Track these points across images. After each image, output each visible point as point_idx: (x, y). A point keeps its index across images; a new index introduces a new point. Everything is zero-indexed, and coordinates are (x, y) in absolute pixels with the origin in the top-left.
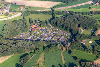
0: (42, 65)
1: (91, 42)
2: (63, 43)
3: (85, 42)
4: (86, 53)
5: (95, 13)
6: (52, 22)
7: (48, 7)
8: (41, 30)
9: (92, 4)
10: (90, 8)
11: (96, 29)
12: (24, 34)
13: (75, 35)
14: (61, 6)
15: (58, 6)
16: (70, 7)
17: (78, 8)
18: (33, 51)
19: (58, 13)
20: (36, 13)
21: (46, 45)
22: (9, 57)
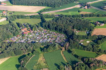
0: (44, 64)
1: (88, 42)
2: (60, 44)
3: (82, 42)
4: (86, 51)
5: (86, 15)
6: (44, 25)
7: (34, 11)
8: (34, 33)
9: (81, 7)
10: (79, 11)
11: (91, 30)
12: (16, 37)
13: (71, 36)
14: (48, 10)
15: (44, 10)
16: (58, 11)
17: (67, 11)
18: (30, 52)
19: (47, 16)
20: (22, 17)
21: (42, 47)
22: (6, 59)
